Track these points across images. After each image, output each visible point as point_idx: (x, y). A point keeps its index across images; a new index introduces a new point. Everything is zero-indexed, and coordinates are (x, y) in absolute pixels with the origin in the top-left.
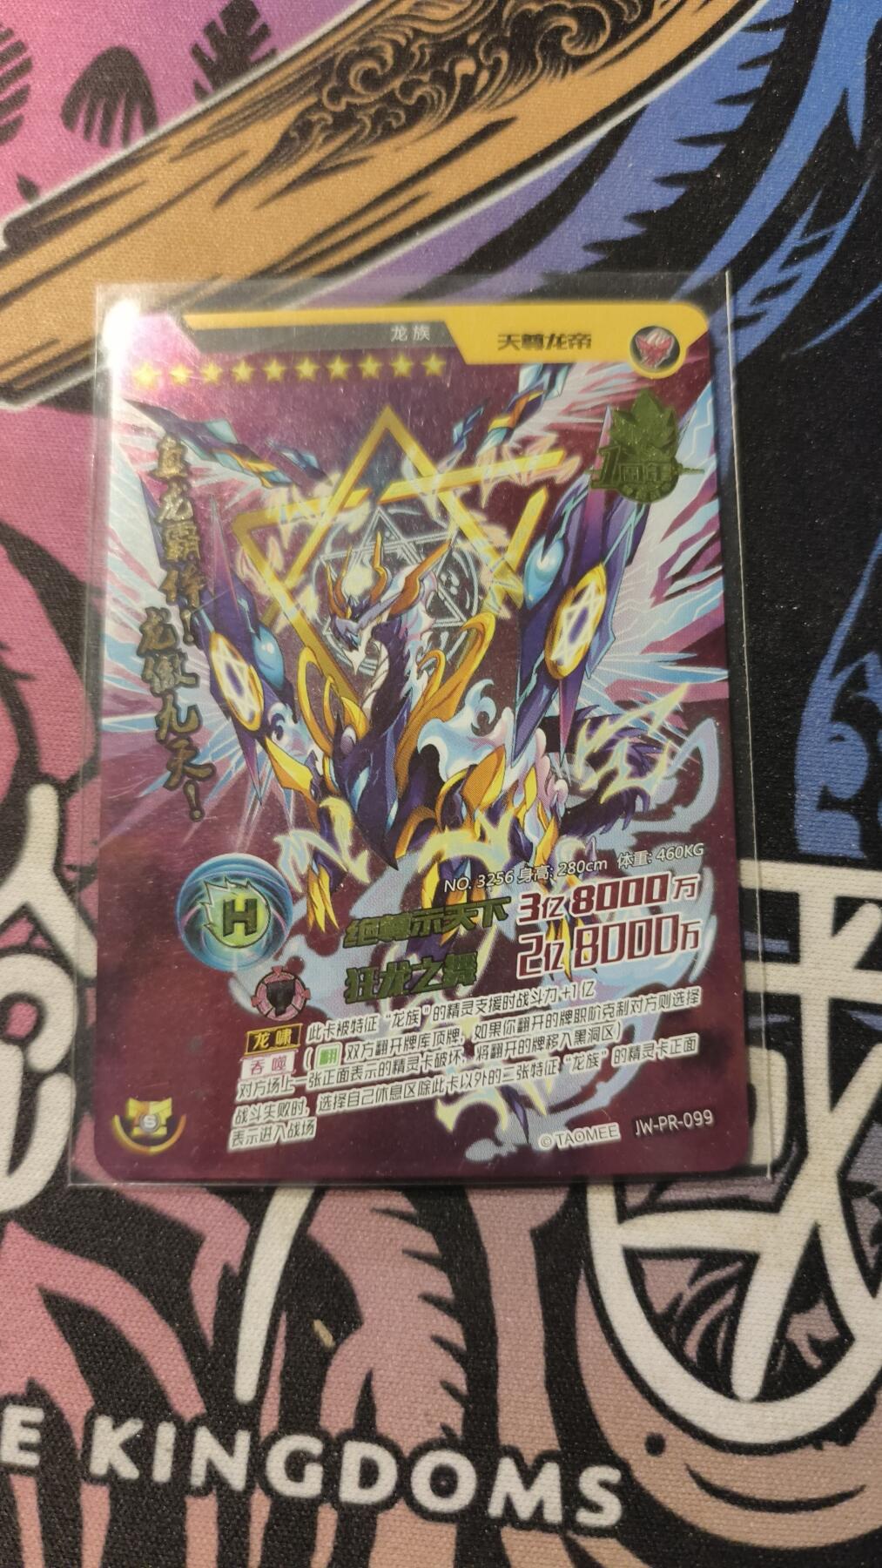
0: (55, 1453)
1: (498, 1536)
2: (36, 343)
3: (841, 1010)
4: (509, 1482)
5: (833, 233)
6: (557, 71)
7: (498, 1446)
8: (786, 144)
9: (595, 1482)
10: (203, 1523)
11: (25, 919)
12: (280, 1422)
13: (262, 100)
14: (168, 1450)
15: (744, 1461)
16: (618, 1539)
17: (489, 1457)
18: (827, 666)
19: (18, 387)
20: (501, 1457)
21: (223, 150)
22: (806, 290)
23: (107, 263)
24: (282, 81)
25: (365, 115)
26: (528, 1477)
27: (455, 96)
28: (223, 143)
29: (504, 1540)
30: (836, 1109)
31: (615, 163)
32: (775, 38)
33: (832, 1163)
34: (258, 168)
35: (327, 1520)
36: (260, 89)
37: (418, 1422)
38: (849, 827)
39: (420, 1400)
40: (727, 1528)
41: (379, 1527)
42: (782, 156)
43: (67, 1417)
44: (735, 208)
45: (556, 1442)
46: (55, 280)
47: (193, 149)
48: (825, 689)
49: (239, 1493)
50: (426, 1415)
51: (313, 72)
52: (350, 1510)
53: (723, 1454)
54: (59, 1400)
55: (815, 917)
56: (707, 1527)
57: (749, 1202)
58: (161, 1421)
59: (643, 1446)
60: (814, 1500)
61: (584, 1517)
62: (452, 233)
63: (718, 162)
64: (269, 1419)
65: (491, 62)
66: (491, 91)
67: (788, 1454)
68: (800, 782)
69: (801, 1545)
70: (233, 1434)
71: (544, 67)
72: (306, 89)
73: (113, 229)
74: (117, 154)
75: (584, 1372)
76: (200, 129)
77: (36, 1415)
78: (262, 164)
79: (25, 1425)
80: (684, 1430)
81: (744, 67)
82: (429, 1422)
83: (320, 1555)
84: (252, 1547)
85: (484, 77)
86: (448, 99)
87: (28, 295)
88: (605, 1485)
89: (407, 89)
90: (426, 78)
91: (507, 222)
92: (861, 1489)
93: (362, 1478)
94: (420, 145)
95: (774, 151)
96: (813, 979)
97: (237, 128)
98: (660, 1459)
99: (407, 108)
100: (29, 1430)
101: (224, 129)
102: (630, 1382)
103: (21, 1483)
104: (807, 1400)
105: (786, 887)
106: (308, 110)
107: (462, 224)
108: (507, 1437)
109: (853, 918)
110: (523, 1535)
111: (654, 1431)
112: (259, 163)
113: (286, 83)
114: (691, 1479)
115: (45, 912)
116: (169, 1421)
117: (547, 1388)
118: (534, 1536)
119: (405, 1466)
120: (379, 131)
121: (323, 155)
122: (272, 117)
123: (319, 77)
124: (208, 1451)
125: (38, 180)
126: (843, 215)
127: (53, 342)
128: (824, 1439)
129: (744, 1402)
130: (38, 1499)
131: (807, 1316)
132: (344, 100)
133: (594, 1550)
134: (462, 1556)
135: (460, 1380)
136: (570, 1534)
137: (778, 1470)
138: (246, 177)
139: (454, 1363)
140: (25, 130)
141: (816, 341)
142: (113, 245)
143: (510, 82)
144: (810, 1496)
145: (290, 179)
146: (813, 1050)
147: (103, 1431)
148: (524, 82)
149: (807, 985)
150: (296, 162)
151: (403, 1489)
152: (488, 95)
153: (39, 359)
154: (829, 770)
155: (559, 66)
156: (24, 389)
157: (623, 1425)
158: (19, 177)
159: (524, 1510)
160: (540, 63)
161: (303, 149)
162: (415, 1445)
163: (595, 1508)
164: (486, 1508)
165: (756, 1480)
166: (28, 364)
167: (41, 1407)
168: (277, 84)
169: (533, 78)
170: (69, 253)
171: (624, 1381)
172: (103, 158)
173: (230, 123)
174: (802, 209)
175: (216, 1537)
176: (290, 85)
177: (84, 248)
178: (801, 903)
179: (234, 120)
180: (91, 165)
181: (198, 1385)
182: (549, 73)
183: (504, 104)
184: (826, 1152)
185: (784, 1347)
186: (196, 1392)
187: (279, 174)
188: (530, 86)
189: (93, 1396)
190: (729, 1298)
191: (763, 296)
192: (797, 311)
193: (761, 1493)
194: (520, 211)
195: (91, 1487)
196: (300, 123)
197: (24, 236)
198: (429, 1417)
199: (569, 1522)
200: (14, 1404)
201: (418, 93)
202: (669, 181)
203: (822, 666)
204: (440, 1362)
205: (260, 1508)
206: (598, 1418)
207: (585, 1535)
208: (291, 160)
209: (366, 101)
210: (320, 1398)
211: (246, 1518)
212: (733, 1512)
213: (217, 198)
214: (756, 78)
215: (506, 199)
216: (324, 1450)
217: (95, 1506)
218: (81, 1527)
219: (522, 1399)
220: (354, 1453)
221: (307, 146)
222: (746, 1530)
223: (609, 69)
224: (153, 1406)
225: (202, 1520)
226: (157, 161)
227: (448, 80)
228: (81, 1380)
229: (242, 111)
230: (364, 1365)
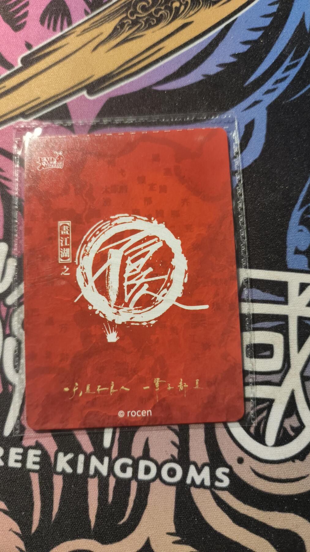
0: (45, 465)
1: (189, 490)
2: (32, 99)
3: (301, 320)
4: (193, 472)
5: (300, 61)
6: (207, 5)
7: (189, 461)
8: (284, 31)
9: (221, 473)
10: (94, 487)
12: (118, 454)
13: (108, 15)
14: (82, 463)
15: (269, 466)
16: (229, 491)
17: (186, 465)
19: (27, 113)
20: (190, 464)
21: (95, 32)
22: (291, 80)
23: (56, 71)
24: (114, 9)
25: (143, 20)
26: (199, 471)
27: (173, 14)
28: (95, 30)
29: (191, 491)
30: (300, 352)
31: (227, 37)
33: (298, 370)
34: (106, 38)
35: (134, 485)
36: (107, 12)
37: (163, 454)
38: (304, 260)
39: (164, 447)
40: (264, 488)
41: (151, 487)
42: (283, 35)
43: (49, 453)
44: (267, 52)
45: (208, 460)
46: (38, 77)
47: (84, 32)
49: (105, 476)
50: (166, 451)
51: (125, 6)
52: (142, 482)
53: (262, 463)
54: (46, 447)
55: (293, 289)
56: (257, 487)
57: (271, 383)
58: (80, 454)
59: (236, 461)
60: (293, 479)
61: (217, 484)
62: (172, 60)
63: (261, 37)
64: (115, 453)
65: (185, 3)
66: (185, 12)
67: (284, 464)
68: (288, 245)
69: (288, 494)
70: (103, 458)
71: (203, 4)
72: (122, 12)
73: (58, 60)
74: (59, 34)
75: (217, 437)
76: (87, 25)
77: (39, 452)
78: (108, 37)
79: (35, 456)
80: (250, 456)
81: (270, 5)
82: (167, 454)
83: (132, 497)
84: (110, 494)
85: (182, 8)
86: (170, 16)
87: (30, 82)
88: (224, 473)
89: (156, 12)
90: (163, 8)
91: (190, 57)
92: (308, 475)
93: (145, 472)
94: (161, 31)
95: (281, 33)
96: (292, 310)
97: (99, 25)
98: (242, 465)
99: (157, 18)
100: (36, 457)
101: (95, 25)
102: (232, 441)
103: (33, 475)
104: (290, 446)
105: (283, 280)
106: (123, 19)
107: (175, 57)
108: (192, 458)
109: (306, 290)
110: (198, 490)
111: (240, 456)
112: (107, 37)
113: (115, 10)
114: (252, 472)
116: (82, 454)
117: (205, 443)
118: (202, 490)
119: (159, 468)
120: (147, 26)
121: (128, 34)
122: (111, 21)
123: (127, 8)
124: (95, 463)
125: (32, 42)
126: (304, 55)
127: (38, 98)
128: (295, 459)
129: (269, 446)
130: (39, 480)
131: (290, 419)
132: (135, 16)
133: (221, 495)
134: (178, 497)
135: (177, 440)
136: (213, 489)
137: (280, 469)
138: (102, 41)
139: (175, 435)
140: (27, 26)
141: (295, 97)
142: (58, 65)
143: (191, 9)
144: (291, 478)
145: (117, 42)
146: (292, 333)
147: (61, 457)
148: (196, 9)
149: (290, 312)
150: (119, 36)
151: (159, 475)
152: (184, 14)
153: (34, 104)
154: (298, 241)
155: (208, 4)
156: (28, 114)
157: (230, 454)
158: (26, 42)
159: (198, 482)
160: (201, 3)
161: (121, 32)
162: (162, 461)
163: (221, 481)
164: (186, 481)
165: (273, 472)
166: (30, 106)
167: (40, 450)
168: (113, 10)
169: (199, 8)
170: (43, 68)
171: (230, 440)
172: (54, 35)
173: (97, 23)
174: (290, 53)
175: (98, 491)
176: (117, 10)
177: (48, 66)
178: (288, 285)
179: (98, 22)
180: (50, 38)
181: (92, 442)
182: (204, 7)
183: (189, 17)
184: (296, 366)
185: (282, 429)
186: (91, 445)
187: (114, 41)
188: (198, 11)
189: (57, 446)
190: (264, 414)
191: (277, 82)
192: (288, 87)
193: (275, 476)
194: (195, 53)
195: (57, 476)
196: (120, 23)
197: (28, 62)
198: (167, 452)
199: (212, 486)
200: (31, 449)
201: (160, 13)
202: (245, 43)
203: (296, 207)
204: (170, 435)
205: (112, 482)
206: (222, 452)
207: (218, 490)
208: (117, 36)
209: (142, 16)
210: (131, 446)
211: (107, 485)
212: (266, 482)
213: (92, 49)
214: (274, 9)
215: (190, 49)
216: (133, 463)
217: (58, 482)
218: (53, 489)
219: (197, 446)
220: (142, 464)
221: (123, 31)
222: (270, 488)
223: (225, 5)
224: (77, 449)
225: (93, 486)
226: (72, 36)
227: (171, 9)
228: (53, 441)
229: (101, 19)
230: (146, 436)
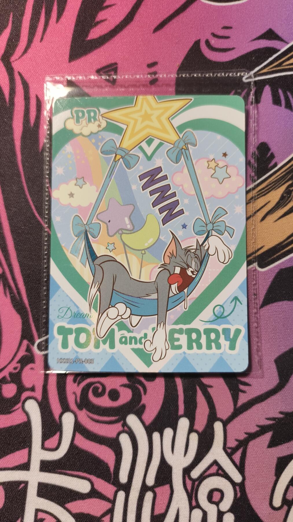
11: (215, 465)
21: (262, 201)
24: (280, 175)
28: (262, 198)
36: (272, 178)
47: (251, 200)
51: (290, 172)
76: (254, 193)
97: (265, 192)
106: (289, 186)
112: (274, 205)
115: (221, 462)
122: (277, 189)
123: (292, 174)
138: (270, 210)
168: (278, 176)
176: (282, 176)
179: (265, 189)
187: (281, 209)
196: (287, 191)
208: (284, 205)
213: (261, 218)
221: (289, 200)
229: (267, 186)
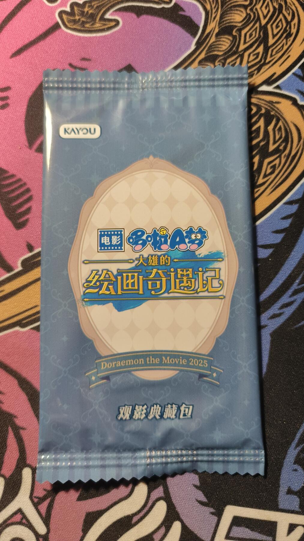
2: (30, 307)
8: (295, 249)
11: (19, 513)
18: (294, 444)
19: (24, 322)
22: (298, 305)
32: (294, 208)
38: (296, 500)
44: (276, 273)
48: (292, 453)
55: (282, 530)
63: (271, 255)
68: (281, 484)
81: (284, 218)
95: (291, 252)
105: (273, 519)
109: (295, 530)
115: (26, 511)
140: (29, 225)
141: (300, 324)
156: (26, 323)
158: (27, 242)
166: (27, 314)
174: (299, 275)
178: (278, 525)
197: (28, 265)
203: (292, 444)
214: (286, 224)
